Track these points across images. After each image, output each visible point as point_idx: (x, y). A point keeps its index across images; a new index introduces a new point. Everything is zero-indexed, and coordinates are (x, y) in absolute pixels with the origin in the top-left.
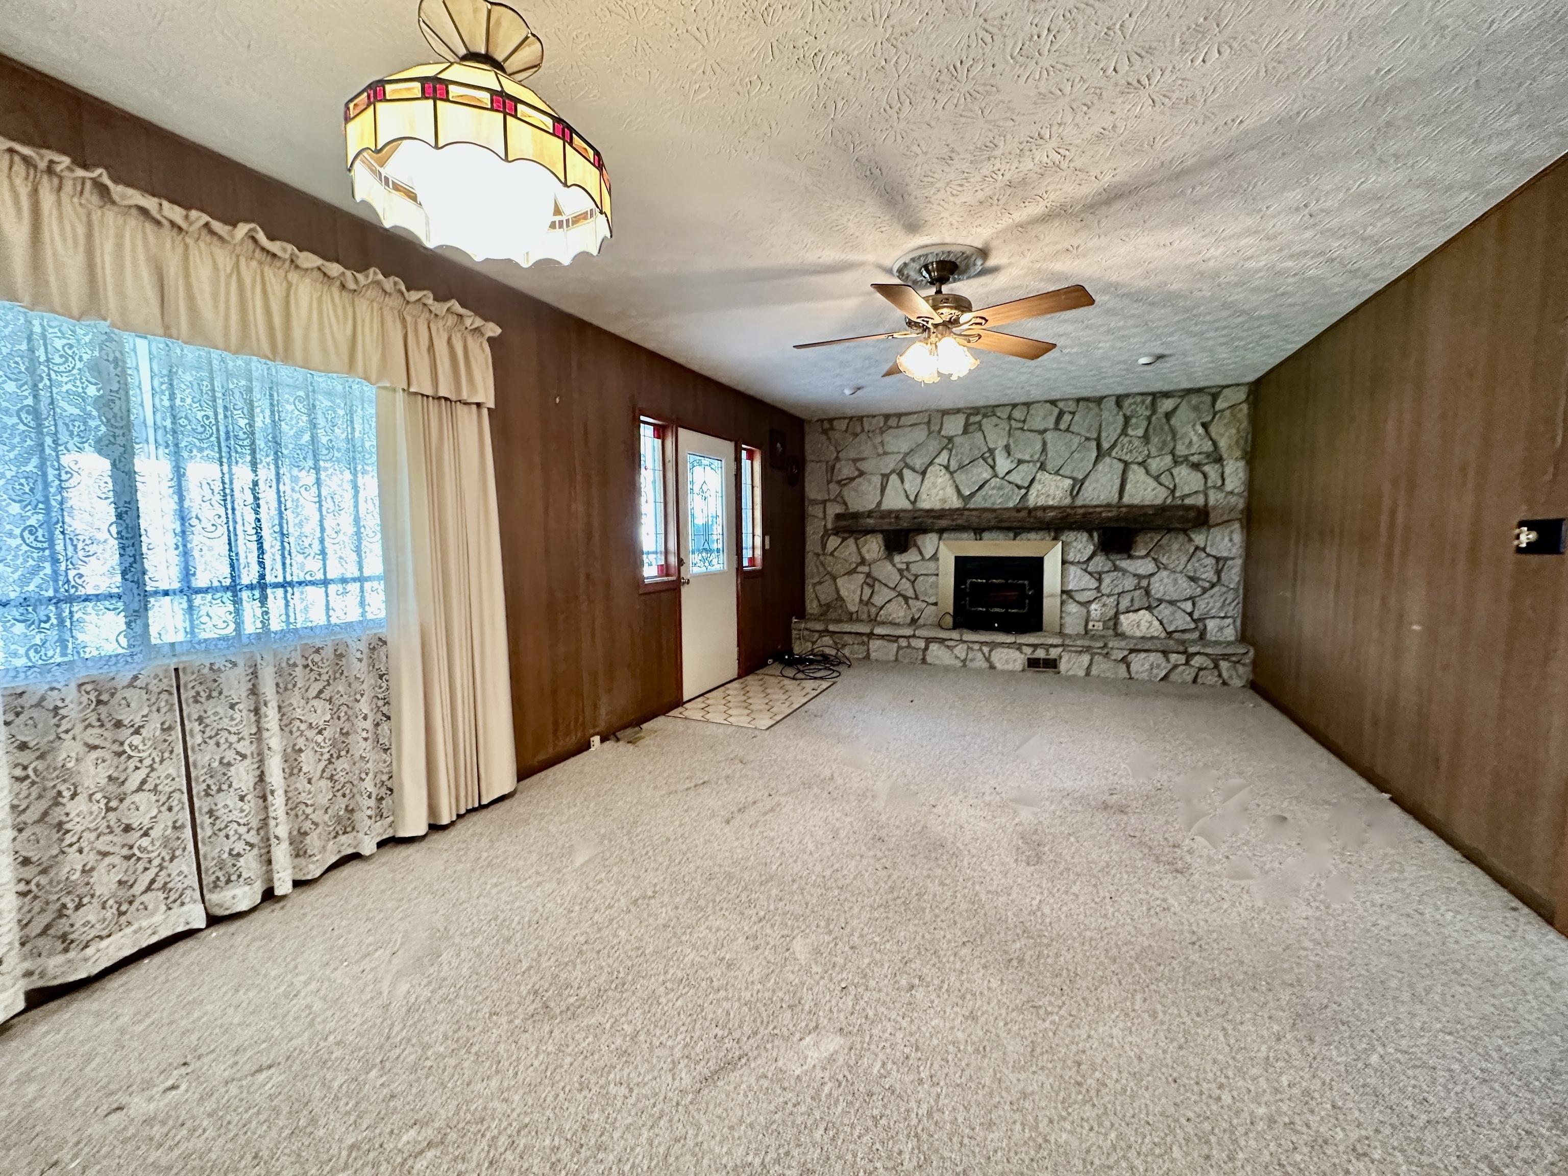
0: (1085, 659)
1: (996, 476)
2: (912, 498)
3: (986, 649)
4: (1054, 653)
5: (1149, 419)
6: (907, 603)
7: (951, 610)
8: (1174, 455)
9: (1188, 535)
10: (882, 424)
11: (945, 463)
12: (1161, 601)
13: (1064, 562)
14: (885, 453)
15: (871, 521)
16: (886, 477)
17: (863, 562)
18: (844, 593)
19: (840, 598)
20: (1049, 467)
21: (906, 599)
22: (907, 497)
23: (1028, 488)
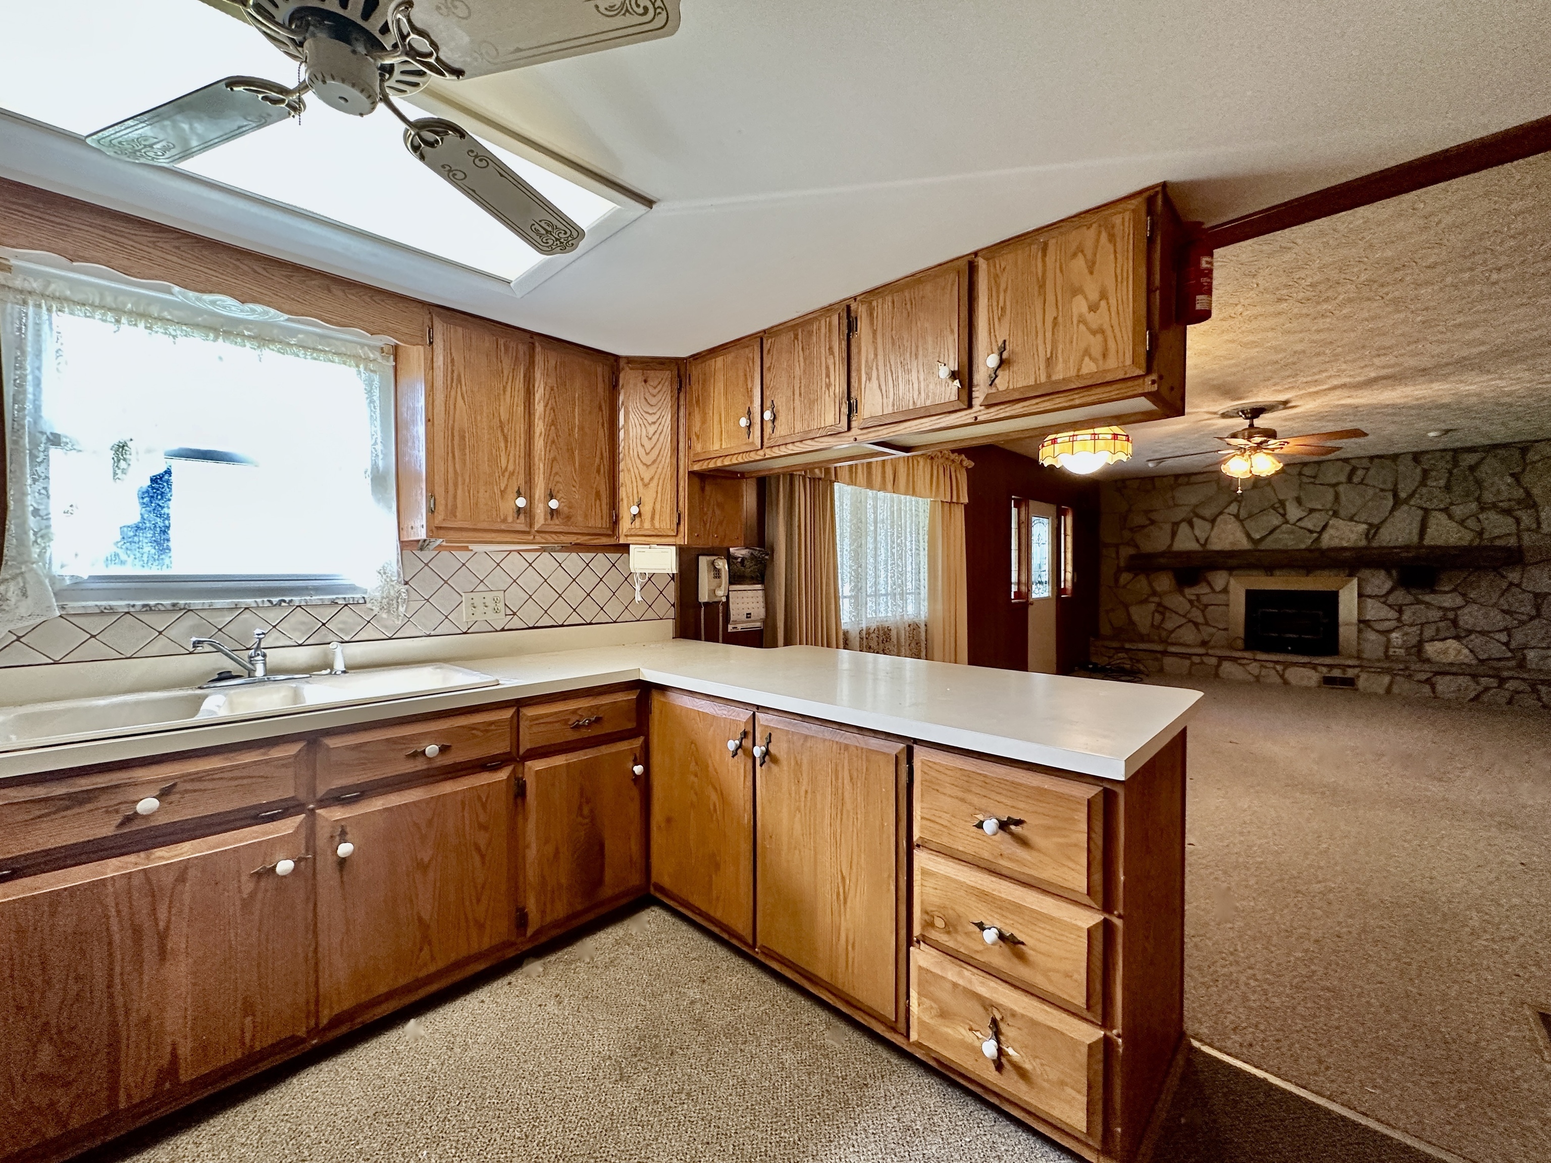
0: (1387, 679)
1: (1287, 522)
2: (1202, 541)
3: (1279, 668)
4: (1350, 673)
5: (1450, 473)
6: (1198, 629)
7: (1242, 636)
8: (1480, 503)
9: (1499, 573)
10: (1172, 482)
11: (1235, 511)
12: (1470, 632)
13: (1360, 595)
14: (1176, 505)
15: (1162, 561)
16: (1176, 525)
17: (1154, 593)
18: (1135, 618)
19: (1132, 622)
20: (1342, 513)
21: (1196, 624)
22: (1198, 540)
23: (1320, 533)
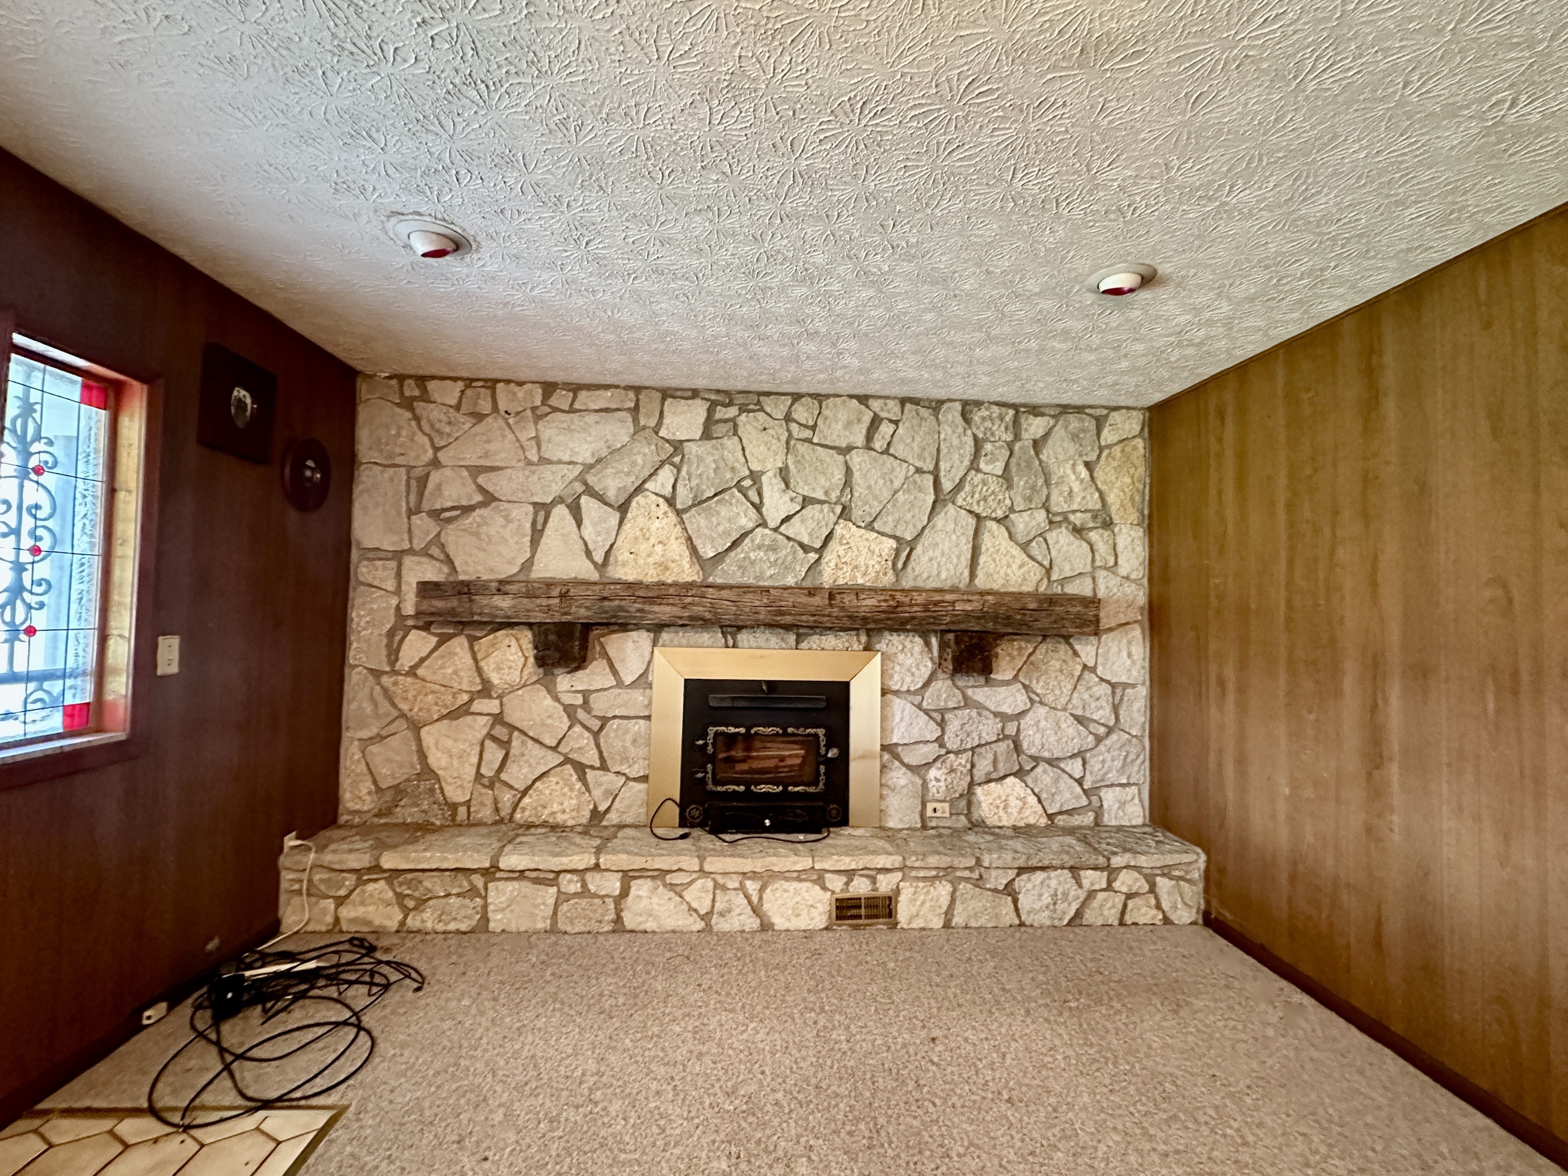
0: (943, 890)
1: (763, 524)
2: (599, 557)
3: (752, 887)
4: (885, 884)
5: (1010, 446)
6: (582, 779)
7: (677, 798)
8: (1048, 511)
9: (1070, 645)
10: (538, 402)
11: (668, 491)
12: (1036, 759)
13: (884, 692)
14: (544, 461)
15: (504, 603)
16: (543, 509)
17: (486, 690)
18: (436, 759)
19: (427, 772)
20: (856, 513)
21: (581, 769)
22: (588, 553)
23: (821, 550)
